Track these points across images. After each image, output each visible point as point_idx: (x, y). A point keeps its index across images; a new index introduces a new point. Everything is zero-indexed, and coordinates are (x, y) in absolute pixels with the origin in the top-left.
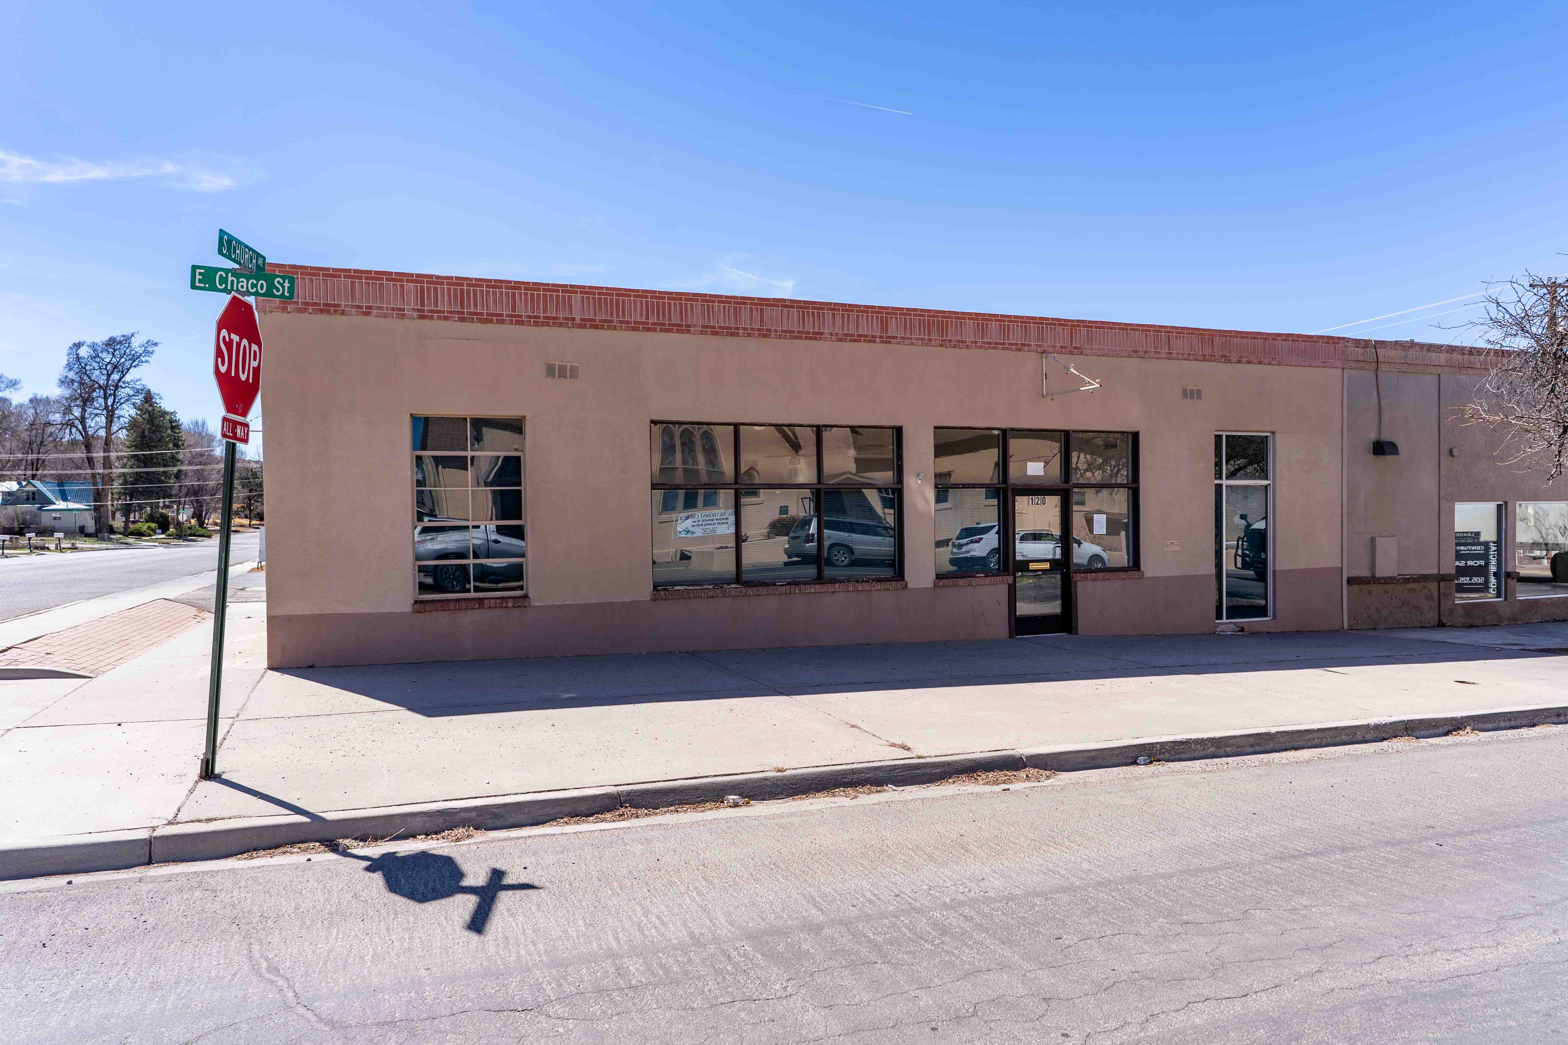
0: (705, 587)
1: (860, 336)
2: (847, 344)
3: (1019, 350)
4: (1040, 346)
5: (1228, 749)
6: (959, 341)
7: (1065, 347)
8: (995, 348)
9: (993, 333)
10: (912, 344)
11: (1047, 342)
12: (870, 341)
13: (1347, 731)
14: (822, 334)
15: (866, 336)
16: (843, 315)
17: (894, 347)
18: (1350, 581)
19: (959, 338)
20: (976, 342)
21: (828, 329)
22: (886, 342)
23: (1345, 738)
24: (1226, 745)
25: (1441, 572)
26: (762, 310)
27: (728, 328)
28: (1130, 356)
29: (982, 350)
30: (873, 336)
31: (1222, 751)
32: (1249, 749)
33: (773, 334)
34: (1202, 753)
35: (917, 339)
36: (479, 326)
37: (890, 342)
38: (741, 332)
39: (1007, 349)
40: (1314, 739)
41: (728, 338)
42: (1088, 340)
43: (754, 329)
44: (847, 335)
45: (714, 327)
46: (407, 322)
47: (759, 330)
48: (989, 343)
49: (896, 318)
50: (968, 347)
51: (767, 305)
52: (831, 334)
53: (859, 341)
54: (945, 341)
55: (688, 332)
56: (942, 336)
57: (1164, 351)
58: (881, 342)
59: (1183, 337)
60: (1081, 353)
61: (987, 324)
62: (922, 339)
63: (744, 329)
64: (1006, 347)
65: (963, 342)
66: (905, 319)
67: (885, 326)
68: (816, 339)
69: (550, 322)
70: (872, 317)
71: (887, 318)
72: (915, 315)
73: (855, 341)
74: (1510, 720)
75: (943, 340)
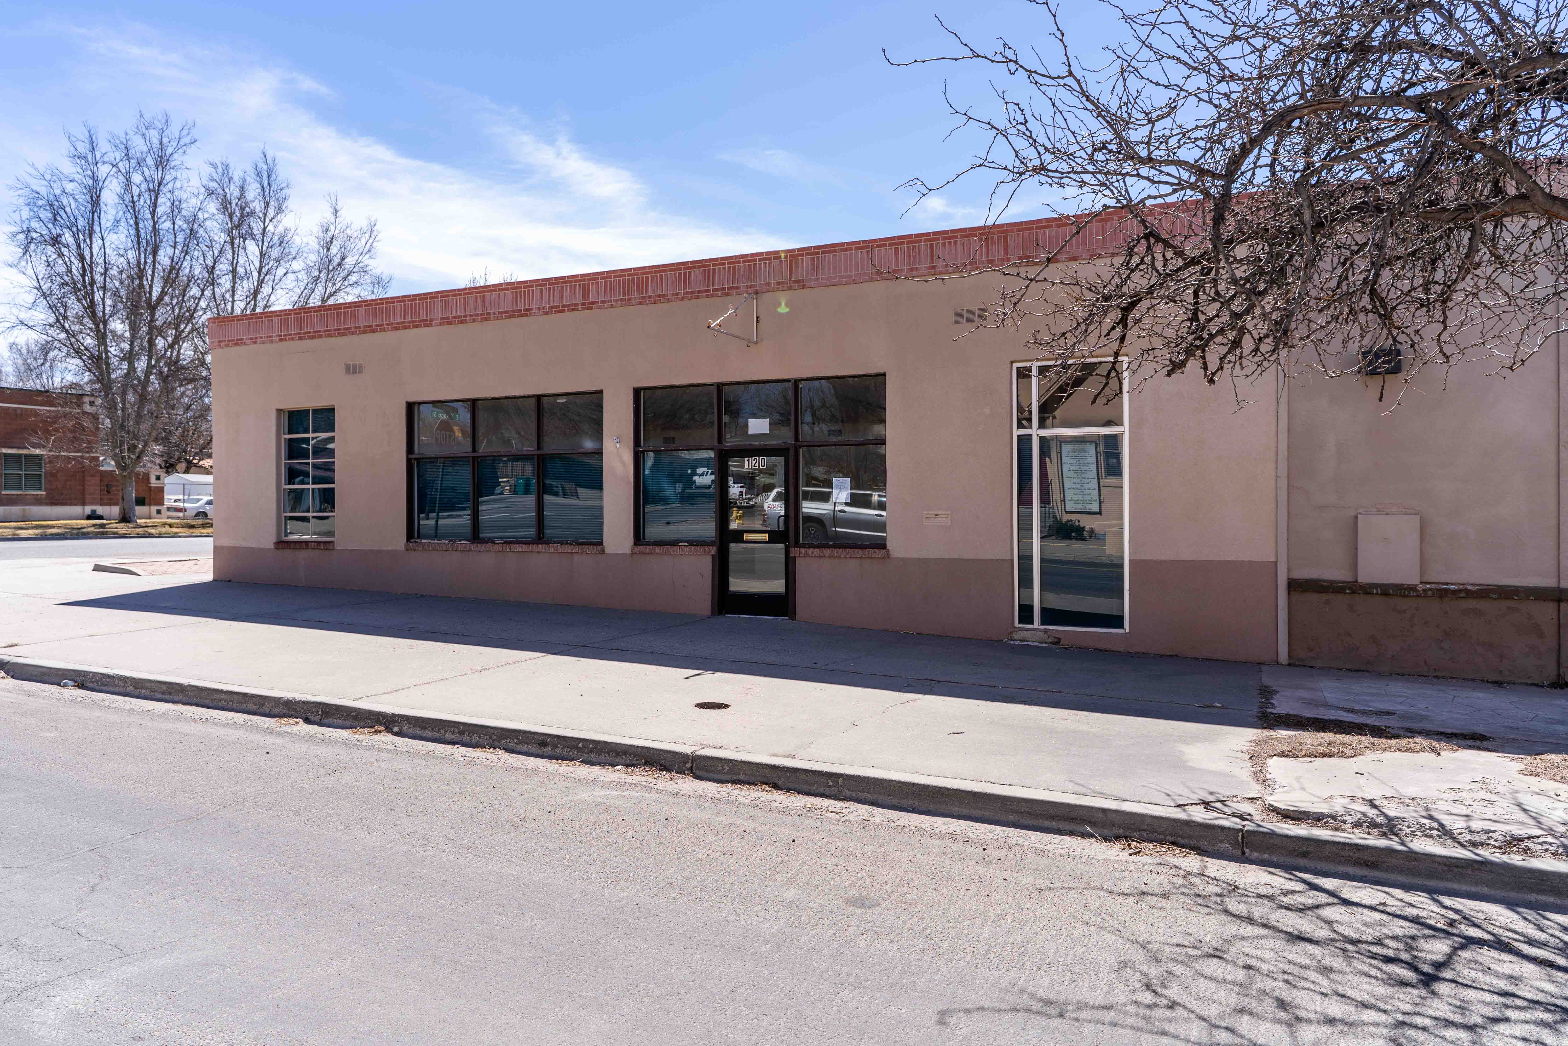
0: (443, 541)
1: (563, 306)
2: (553, 316)
3: (727, 295)
4: (751, 286)
5: (143, 691)
6: (659, 296)
7: (783, 283)
8: (698, 297)
9: (697, 280)
10: (612, 306)
11: (760, 280)
12: (573, 310)
13: (255, 700)
14: (530, 310)
15: (569, 305)
16: (549, 289)
17: (595, 313)
18: (1294, 586)
19: (659, 292)
20: (677, 294)
21: (537, 304)
22: (587, 309)
23: (252, 707)
24: (142, 688)
25: (1562, 586)
26: (484, 296)
27: (459, 317)
28: (872, 280)
29: (685, 302)
30: (576, 305)
31: (137, 692)
32: (159, 696)
33: (492, 317)
34: (122, 690)
35: (617, 301)
36: (309, 341)
37: (591, 308)
38: (468, 318)
39: (712, 296)
40: (220, 700)
41: (461, 325)
42: (813, 269)
43: (477, 315)
44: (552, 307)
45: (448, 318)
46: (275, 345)
47: (482, 314)
48: (692, 293)
49: (597, 283)
50: (668, 301)
51: (488, 291)
52: (539, 309)
53: (563, 311)
54: (644, 297)
55: (431, 325)
56: (642, 293)
57: (923, 266)
58: (583, 309)
59: (955, 243)
60: (804, 287)
61: (690, 273)
62: (622, 300)
63: (471, 316)
64: (708, 293)
65: (664, 296)
66: (606, 282)
67: (586, 292)
68: (526, 315)
69: (347, 332)
70: (575, 286)
71: (588, 284)
72: (615, 277)
73: (560, 312)
74: (461, 733)
75: (642, 298)
